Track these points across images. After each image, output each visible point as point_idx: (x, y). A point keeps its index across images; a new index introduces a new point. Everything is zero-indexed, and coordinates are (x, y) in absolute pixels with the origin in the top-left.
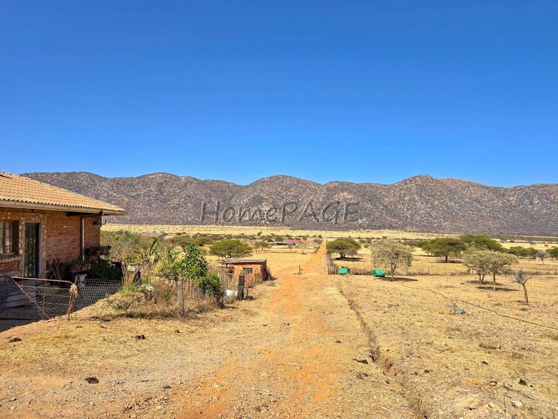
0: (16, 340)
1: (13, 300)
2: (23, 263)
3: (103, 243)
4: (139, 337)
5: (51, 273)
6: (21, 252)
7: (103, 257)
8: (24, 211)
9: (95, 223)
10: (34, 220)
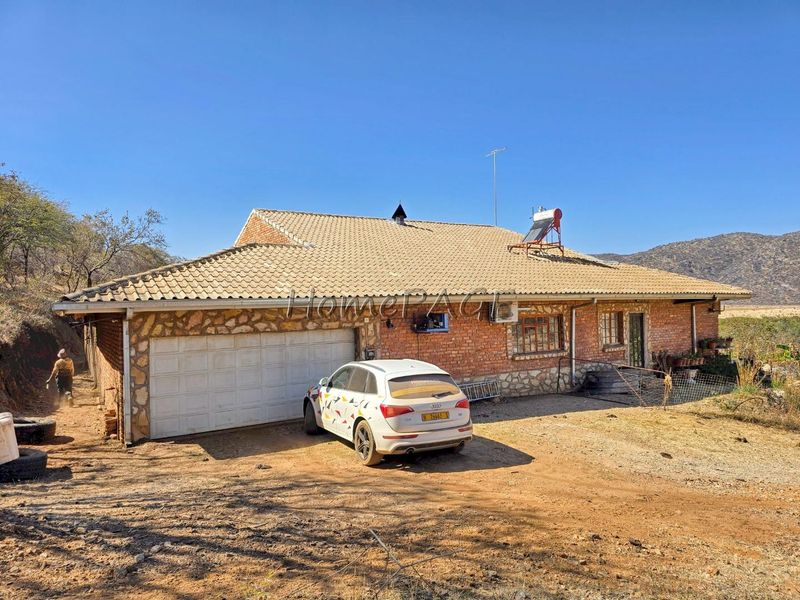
0: (612, 416)
1: (617, 387)
2: (628, 353)
3: (723, 334)
4: (740, 440)
5: (658, 365)
6: (626, 342)
7: (722, 351)
8: (627, 302)
9: (710, 310)
10: (638, 310)
